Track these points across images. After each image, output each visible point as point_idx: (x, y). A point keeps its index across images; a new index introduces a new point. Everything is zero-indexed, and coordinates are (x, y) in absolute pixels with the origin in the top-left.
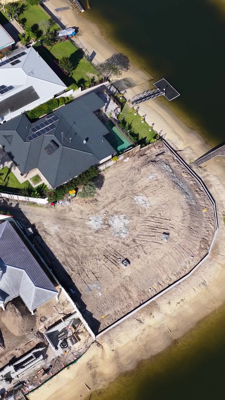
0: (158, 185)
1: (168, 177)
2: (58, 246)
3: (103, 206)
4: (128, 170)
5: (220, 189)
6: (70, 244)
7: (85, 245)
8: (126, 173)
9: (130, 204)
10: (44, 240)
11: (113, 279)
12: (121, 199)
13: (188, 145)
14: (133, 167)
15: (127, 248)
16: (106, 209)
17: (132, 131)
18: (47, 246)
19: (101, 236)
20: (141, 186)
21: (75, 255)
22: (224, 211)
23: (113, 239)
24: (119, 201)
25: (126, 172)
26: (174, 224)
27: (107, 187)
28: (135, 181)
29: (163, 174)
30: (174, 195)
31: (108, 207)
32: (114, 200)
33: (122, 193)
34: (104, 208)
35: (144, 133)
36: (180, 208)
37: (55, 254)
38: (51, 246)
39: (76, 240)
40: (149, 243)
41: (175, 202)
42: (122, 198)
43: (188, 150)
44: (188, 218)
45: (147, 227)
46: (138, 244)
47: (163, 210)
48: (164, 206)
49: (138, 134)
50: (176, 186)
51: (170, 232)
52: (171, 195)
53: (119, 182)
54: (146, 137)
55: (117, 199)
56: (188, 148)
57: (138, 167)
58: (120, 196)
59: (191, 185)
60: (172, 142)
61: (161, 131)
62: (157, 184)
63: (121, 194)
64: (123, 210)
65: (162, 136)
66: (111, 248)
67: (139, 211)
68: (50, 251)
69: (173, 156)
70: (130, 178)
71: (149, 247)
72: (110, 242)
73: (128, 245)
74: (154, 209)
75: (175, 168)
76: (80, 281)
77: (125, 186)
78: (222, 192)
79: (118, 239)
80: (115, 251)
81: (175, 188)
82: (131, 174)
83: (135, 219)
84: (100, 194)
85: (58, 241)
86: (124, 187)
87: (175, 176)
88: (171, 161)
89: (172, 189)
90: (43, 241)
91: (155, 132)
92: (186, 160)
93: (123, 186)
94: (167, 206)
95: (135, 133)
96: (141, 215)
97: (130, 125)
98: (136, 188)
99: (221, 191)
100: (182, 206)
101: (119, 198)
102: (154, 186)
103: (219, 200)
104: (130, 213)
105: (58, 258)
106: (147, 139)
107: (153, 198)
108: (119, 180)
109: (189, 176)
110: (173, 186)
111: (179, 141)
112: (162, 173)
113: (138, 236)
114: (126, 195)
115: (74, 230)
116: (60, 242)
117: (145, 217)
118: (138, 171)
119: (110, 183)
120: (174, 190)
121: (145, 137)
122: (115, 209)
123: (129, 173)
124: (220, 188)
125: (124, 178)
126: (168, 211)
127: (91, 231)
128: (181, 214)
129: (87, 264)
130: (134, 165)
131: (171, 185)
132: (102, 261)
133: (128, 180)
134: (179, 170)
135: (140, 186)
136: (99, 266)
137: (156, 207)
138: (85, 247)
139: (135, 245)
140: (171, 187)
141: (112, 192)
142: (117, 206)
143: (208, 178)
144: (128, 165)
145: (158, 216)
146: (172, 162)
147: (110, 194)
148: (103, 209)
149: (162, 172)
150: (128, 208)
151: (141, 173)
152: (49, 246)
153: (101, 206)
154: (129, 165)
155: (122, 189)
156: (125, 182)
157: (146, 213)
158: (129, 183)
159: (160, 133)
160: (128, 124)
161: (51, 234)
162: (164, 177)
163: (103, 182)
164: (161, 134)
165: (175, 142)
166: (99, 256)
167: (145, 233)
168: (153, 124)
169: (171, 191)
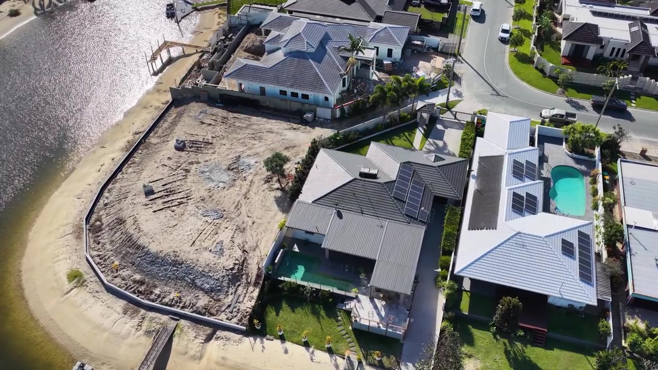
0: (199, 243)
1: (194, 265)
2: (268, 126)
3: (254, 182)
4: (258, 240)
5: (109, 317)
6: (259, 134)
7: (241, 141)
8: (259, 235)
9: (222, 204)
10: (288, 123)
11: (184, 130)
12: (239, 202)
13: (204, 360)
14: (256, 249)
15: (190, 161)
16: (248, 182)
17: (306, 309)
18: (281, 120)
19: (230, 156)
20: (224, 231)
21: (244, 129)
22: (87, 286)
23: (214, 161)
24: (239, 198)
25: (259, 237)
26: (146, 210)
27: (268, 204)
28: (237, 231)
29: (203, 263)
30: (169, 243)
31: (247, 185)
32: (245, 197)
33: (244, 210)
34: (252, 182)
35: (285, 320)
36: (149, 232)
37: (265, 120)
38: (275, 123)
39: (255, 140)
40: (167, 176)
41: (161, 236)
42: (238, 204)
43: (197, 350)
44: (131, 229)
45: (180, 190)
46: (179, 169)
47: (172, 218)
48: (174, 223)
49: (293, 311)
50: (173, 258)
51: (147, 199)
52: (172, 240)
53: (258, 218)
54: (277, 315)
55: (243, 199)
56: (199, 354)
57: (250, 255)
58: (243, 205)
59: (155, 287)
60: (232, 342)
61: (263, 347)
62: (203, 243)
63: (244, 207)
64: (226, 193)
65: (255, 340)
66: (209, 152)
67: (205, 203)
68: (273, 119)
69: (215, 317)
70: (248, 233)
71: (163, 172)
72: (215, 156)
73: (192, 163)
74: (186, 213)
75: (197, 295)
76: (220, 114)
77: (246, 219)
78: (103, 315)
79: (207, 163)
80: (202, 153)
81: (172, 254)
82: (251, 238)
83: (203, 191)
84: (269, 191)
85: (273, 129)
86: (246, 216)
87: (186, 278)
88: (210, 303)
89: (176, 250)
90: (289, 121)
91: (272, 337)
92: (189, 325)
93: (249, 217)
94: (169, 226)
95: (298, 309)
96: (199, 200)
97: (318, 318)
98: (229, 225)
99: (105, 316)
100: (148, 238)
101: (243, 202)
102: (206, 239)
103: (102, 298)
104: (215, 195)
105: (259, 118)
106: (274, 313)
107: (196, 226)
108: (260, 221)
109: (166, 300)
110: (177, 254)
111: (222, 354)
112: (207, 263)
113: (184, 177)
114: (236, 210)
115: (265, 146)
116: (270, 130)
117: (192, 200)
118: (245, 249)
119: (269, 209)
120: (173, 250)
121: (280, 315)
122: (237, 189)
123: (254, 237)
124: (109, 319)
125: (256, 227)
126: (163, 221)
127: (246, 154)
128: (143, 228)
129: (223, 129)
130: (257, 252)
131: (182, 254)
132: (210, 138)
133: (248, 227)
134: (188, 298)
135: (227, 230)
136: (209, 132)
137: (184, 218)
138: (240, 140)
139: (182, 167)
140: (179, 252)
141: (257, 202)
142: (237, 192)
143: (136, 321)
144: (264, 247)
145: (174, 208)
146: (208, 304)
147: (257, 199)
148: (252, 180)
149: (208, 265)
150: (222, 198)
151: (237, 247)
152: (278, 121)
153: (256, 182)
154: (264, 249)
155: (247, 213)
156: (250, 223)
157: (194, 205)
158: (244, 225)
159: (262, 342)
160: (322, 317)
161: (287, 131)
162: (200, 259)
163: (279, 206)
164: (260, 342)
165: (226, 346)
166: (217, 140)
167: (178, 183)
168: (286, 352)
169: (175, 245)
